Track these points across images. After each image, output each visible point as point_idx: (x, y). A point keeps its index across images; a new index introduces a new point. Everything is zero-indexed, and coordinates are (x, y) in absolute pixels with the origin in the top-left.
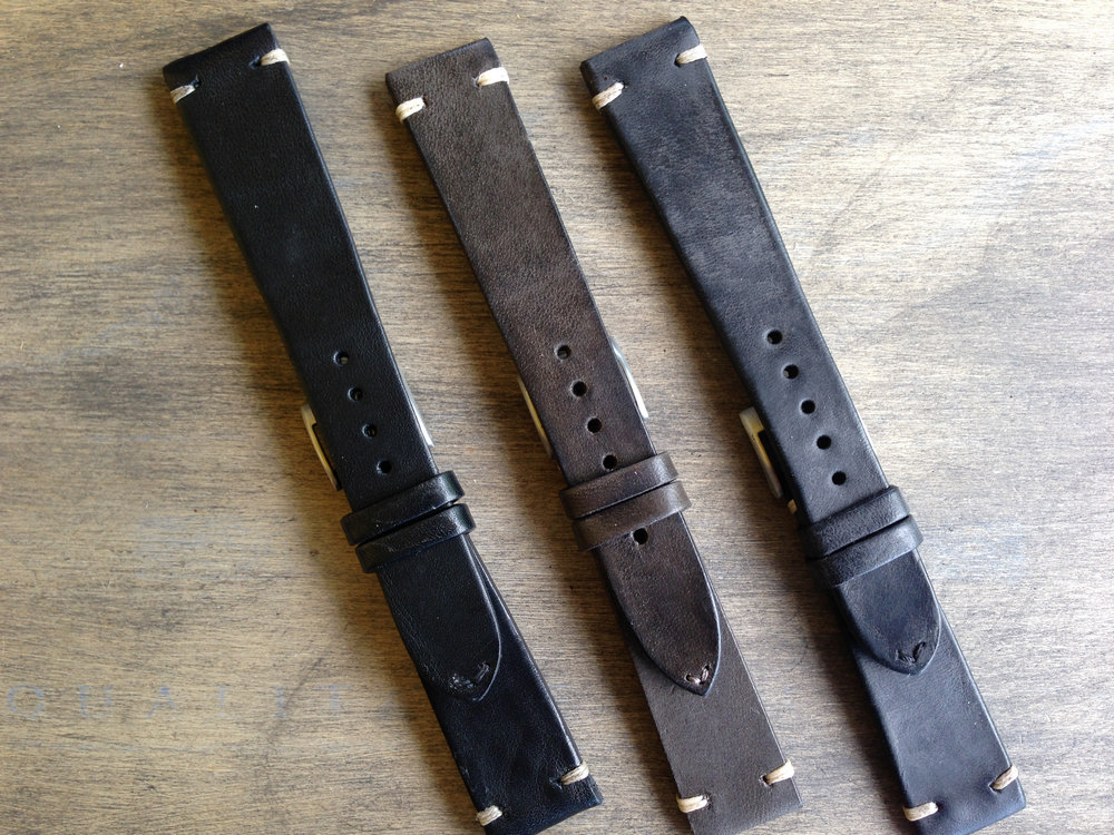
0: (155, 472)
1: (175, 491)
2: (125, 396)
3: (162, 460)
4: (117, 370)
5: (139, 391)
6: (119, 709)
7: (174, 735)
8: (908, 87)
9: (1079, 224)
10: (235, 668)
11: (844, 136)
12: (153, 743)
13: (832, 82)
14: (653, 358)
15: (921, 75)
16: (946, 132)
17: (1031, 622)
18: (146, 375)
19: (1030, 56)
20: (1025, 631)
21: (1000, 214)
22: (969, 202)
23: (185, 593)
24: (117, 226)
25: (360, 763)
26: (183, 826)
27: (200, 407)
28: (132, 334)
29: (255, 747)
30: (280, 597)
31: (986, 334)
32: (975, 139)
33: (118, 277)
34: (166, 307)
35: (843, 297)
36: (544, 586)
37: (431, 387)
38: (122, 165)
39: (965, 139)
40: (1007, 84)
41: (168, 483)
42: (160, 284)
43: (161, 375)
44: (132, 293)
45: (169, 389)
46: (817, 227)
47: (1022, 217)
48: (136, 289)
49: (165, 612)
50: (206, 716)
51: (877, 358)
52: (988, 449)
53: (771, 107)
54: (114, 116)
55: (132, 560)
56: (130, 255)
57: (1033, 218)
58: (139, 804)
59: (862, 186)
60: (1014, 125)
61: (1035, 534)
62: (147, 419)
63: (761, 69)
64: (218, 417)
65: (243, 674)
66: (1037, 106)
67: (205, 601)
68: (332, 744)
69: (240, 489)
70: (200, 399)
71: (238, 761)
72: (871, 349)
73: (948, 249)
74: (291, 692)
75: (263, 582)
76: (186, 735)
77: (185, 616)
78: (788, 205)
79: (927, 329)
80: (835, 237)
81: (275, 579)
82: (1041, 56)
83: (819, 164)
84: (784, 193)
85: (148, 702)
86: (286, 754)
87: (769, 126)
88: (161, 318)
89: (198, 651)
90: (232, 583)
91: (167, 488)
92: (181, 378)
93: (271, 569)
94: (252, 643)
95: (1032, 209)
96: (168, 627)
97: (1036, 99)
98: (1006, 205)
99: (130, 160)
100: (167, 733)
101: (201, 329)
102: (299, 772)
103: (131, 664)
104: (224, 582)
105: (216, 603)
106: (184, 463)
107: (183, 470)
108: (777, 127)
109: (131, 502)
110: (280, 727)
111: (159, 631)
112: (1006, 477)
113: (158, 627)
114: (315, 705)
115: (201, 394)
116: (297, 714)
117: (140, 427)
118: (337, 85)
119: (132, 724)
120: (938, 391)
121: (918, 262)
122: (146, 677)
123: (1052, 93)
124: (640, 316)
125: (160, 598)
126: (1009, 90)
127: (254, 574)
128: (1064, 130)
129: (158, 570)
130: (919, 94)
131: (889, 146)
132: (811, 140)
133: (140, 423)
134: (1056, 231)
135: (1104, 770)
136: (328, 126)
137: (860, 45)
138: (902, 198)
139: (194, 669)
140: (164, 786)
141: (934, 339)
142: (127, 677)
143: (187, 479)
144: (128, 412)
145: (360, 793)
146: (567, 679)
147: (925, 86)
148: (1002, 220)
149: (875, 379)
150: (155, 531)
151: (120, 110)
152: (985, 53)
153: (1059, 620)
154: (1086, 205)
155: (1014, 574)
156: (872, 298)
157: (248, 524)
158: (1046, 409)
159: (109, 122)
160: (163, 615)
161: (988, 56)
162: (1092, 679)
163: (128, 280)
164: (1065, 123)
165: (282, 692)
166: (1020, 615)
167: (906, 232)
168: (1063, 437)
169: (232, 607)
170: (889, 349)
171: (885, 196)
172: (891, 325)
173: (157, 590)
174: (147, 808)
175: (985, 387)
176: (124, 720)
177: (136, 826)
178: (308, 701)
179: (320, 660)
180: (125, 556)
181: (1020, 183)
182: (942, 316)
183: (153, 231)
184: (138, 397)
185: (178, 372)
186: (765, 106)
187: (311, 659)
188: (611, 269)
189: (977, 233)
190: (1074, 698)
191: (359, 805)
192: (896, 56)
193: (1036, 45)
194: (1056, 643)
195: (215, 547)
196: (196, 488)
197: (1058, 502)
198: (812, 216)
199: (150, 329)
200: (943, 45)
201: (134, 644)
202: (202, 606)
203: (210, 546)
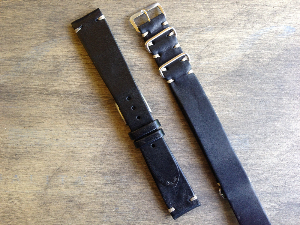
0: (13, 116)
1: (19, 122)
2: (5, 95)
3: (15, 113)
4: (3, 88)
5: (9, 94)
6: (4, 181)
7: (19, 188)
8: (222, 16)
9: (267, 54)
10: (35, 170)
11: (204, 29)
12: (13, 190)
13: (201, 14)
14: (151, 88)
15: (226, 12)
16: (232, 28)
17: (250, 161)
18: (10, 89)
19: (256, 8)
20: (248, 164)
21: (246, 51)
22: (237, 48)
23: (21, 150)
24: (4, 48)
25: (69, 196)
26: (21, 212)
27: (26, 99)
28: (7, 78)
29: (41, 192)
30: (47, 151)
31: (241, 84)
32: (239, 30)
33: (4, 62)
34: (16, 71)
35: (203, 73)
36: (120, 150)
37: (90, 95)
38: (5, 31)
39: (237, 30)
40: (249, 16)
41: (17, 120)
42: (15, 64)
43: (15, 89)
44: (7, 67)
45: (17, 93)
46: (196, 54)
47: (251, 52)
48: (8, 66)
49: (16, 155)
50: (28, 183)
51: (211, 90)
52: (240, 115)
53: (185, 20)
54: (3, 18)
55: (7, 140)
56: (7, 56)
57: (254, 53)
58: (9, 206)
59: (209, 43)
60: (250, 27)
61: (252, 138)
62: (11, 102)
63: (182, 9)
64: (31, 102)
65: (37, 172)
66: (257, 22)
67: (27, 152)
68: (62, 191)
69: (37, 122)
70: (26, 96)
71: (36, 195)
72: (210, 87)
73: (231, 61)
74: (50, 177)
75: (43, 147)
76: (22, 188)
77: (21, 156)
78: (188, 47)
79: (225, 82)
80: (201, 57)
81: (46, 147)
82: (259, 8)
83: (197, 36)
84: (188, 44)
85: (12, 179)
86: (49, 194)
87: (184, 25)
88: (15, 74)
89: (25, 166)
90: (34, 147)
91: (16, 121)
92: (21, 91)
93: (45, 144)
94: (40, 164)
95: (254, 50)
96: (17, 159)
97: (257, 20)
98: (247, 49)
99: (7, 30)
100: (17, 187)
101: (26, 77)
102: (52, 199)
103: (7, 168)
104: (32, 147)
105: (30, 153)
106: (21, 114)
107: (21, 116)
108: (186, 26)
109: (6, 124)
110: (47, 187)
111: (14, 160)
112: (244, 123)
113: (14, 159)
114: (57, 181)
115: (26, 95)
116: (52, 183)
117: (9, 104)
118: (65, 10)
119: (7, 185)
120: (227, 99)
121: (223, 64)
122: (11, 172)
123: (261, 18)
124: (148, 77)
125: (15, 151)
126: (250, 17)
127: (40, 145)
128: (264, 28)
129: (14, 143)
130: (225, 18)
131: (216, 32)
132: (195, 30)
133: (9, 103)
134: (260, 56)
135: (269, 202)
136: (62, 21)
137: (209, 4)
138: (219, 46)
139: (24, 170)
140: (16, 202)
141: (226, 85)
142: (6, 172)
143: (22, 119)
144: (6, 99)
145: (69, 204)
146: (126, 175)
147: (227, 15)
148: (246, 53)
149: (210, 95)
150: (13, 132)
151: (6, 16)
152: (244, 7)
153: (258, 161)
154: (269, 49)
155: (246, 148)
156: (210, 73)
157: (39, 131)
158: (256, 104)
159: (2, 19)
160: (16, 156)
161: (244, 8)
162: (266, 177)
163: (6, 63)
164: (264, 27)
165: (48, 177)
166: (247, 159)
167: (220, 56)
168: (260, 112)
169: (34, 154)
170: (215, 87)
171: (215, 46)
172: (215, 81)
173: (14, 149)
174: (11, 207)
175: (239, 98)
176: (5, 184)
177: (9, 212)
178: (55, 180)
179: (59, 169)
180: (5, 139)
181: (251, 43)
182: (229, 79)
183: (13, 49)
184: (9, 96)
185: (20, 89)
186: (183, 20)
187: (56, 168)
188: (140, 63)
189: (239, 56)
190: (261, 182)
191: (69, 208)
192: (219, 7)
193: (258, 5)
194: (256, 167)
195: (30, 137)
196: (24, 121)
197: (258, 130)
198: (195, 51)
199: (12, 77)
200: (232, 4)
201: (8, 163)
202: (26, 153)
203: (28, 137)
